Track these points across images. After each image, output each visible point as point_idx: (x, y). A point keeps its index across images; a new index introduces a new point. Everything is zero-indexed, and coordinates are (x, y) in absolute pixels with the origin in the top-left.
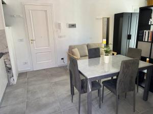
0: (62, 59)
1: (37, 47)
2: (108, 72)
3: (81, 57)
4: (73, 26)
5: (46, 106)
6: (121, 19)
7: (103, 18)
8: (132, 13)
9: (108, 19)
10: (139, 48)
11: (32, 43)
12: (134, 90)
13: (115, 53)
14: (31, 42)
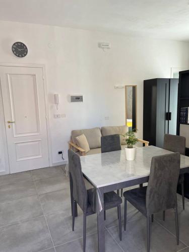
0: (60, 153)
1: (17, 134)
2: (133, 175)
3: (91, 149)
4: (78, 99)
5: (27, 237)
6: (154, 88)
7: (126, 86)
8: (170, 79)
9: (134, 88)
10: (181, 134)
11: (9, 126)
12: (175, 205)
13: (147, 143)
14: (7, 125)
